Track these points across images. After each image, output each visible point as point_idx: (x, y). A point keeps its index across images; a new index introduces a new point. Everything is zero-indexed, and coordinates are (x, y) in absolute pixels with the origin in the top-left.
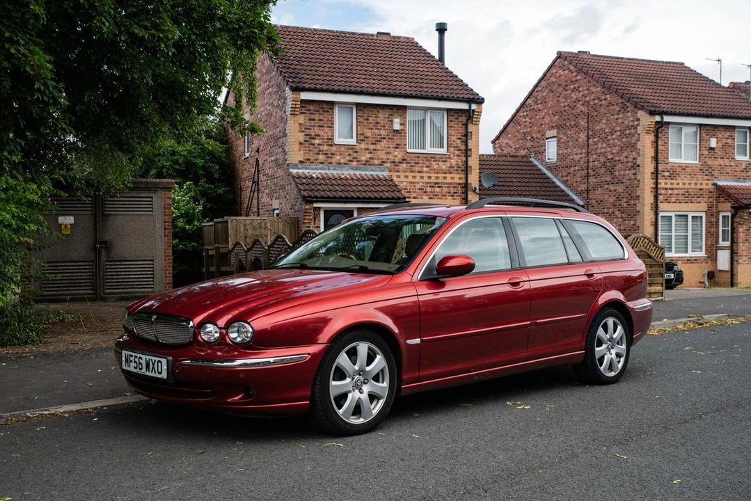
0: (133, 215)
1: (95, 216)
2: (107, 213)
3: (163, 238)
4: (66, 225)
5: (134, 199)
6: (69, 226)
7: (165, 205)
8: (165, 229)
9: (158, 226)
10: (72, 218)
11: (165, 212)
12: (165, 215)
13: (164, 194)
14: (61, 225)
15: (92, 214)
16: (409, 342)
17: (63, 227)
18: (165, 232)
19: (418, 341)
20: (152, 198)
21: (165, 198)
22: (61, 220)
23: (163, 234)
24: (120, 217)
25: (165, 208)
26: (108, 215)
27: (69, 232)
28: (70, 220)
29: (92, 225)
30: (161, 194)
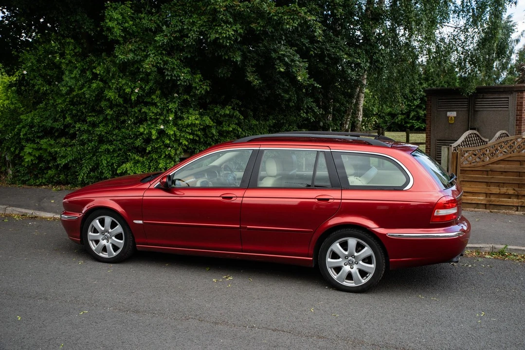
0: (494, 111)
1: (469, 111)
2: (477, 109)
3: (515, 126)
4: (451, 118)
5: (495, 100)
6: (453, 118)
7: (518, 103)
8: (517, 120)
9: (512, 118)
10: (455, 113)
11: (517, 108)
12: (517, 110)
13: (518, 95)
14: (448, 117)
15: (467, 110)
16: (134, 221)
17: (450, 118)
18: (517, 123)
19: (141, 222)
20: (508, 98)
21: (518, 98)
22: (449, 114)
23: (515, 124)
24: (485, 112)
25: (518, 105)
26: (477, 111)
27: (453, 122)
28: (453, 114)
29: (467, 117)
30: (516, 95)
